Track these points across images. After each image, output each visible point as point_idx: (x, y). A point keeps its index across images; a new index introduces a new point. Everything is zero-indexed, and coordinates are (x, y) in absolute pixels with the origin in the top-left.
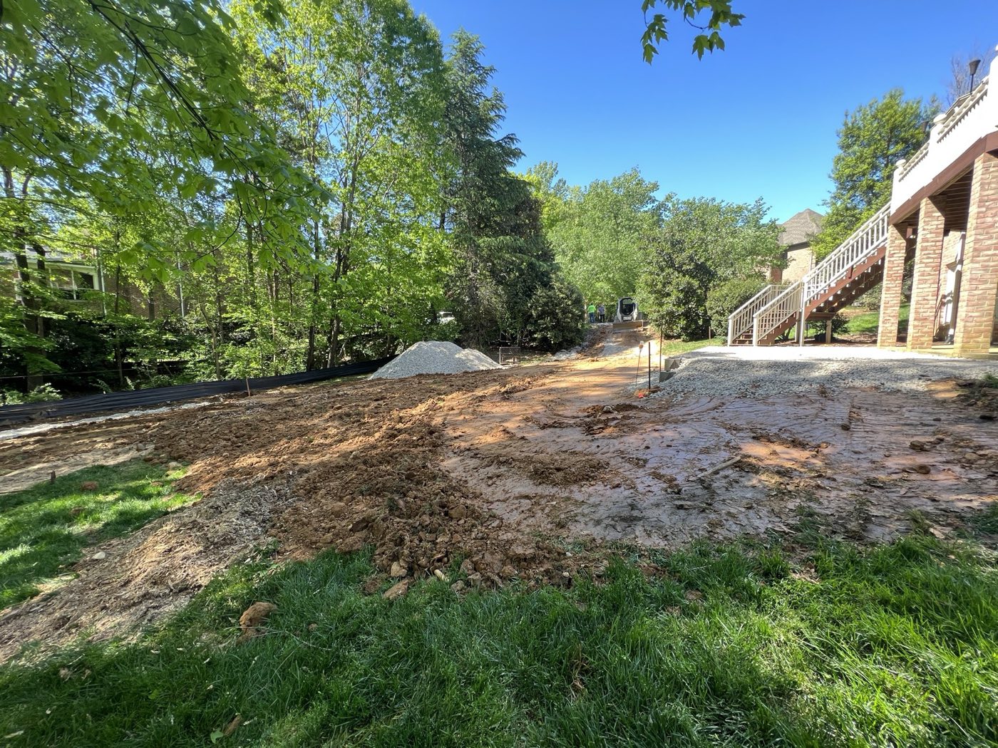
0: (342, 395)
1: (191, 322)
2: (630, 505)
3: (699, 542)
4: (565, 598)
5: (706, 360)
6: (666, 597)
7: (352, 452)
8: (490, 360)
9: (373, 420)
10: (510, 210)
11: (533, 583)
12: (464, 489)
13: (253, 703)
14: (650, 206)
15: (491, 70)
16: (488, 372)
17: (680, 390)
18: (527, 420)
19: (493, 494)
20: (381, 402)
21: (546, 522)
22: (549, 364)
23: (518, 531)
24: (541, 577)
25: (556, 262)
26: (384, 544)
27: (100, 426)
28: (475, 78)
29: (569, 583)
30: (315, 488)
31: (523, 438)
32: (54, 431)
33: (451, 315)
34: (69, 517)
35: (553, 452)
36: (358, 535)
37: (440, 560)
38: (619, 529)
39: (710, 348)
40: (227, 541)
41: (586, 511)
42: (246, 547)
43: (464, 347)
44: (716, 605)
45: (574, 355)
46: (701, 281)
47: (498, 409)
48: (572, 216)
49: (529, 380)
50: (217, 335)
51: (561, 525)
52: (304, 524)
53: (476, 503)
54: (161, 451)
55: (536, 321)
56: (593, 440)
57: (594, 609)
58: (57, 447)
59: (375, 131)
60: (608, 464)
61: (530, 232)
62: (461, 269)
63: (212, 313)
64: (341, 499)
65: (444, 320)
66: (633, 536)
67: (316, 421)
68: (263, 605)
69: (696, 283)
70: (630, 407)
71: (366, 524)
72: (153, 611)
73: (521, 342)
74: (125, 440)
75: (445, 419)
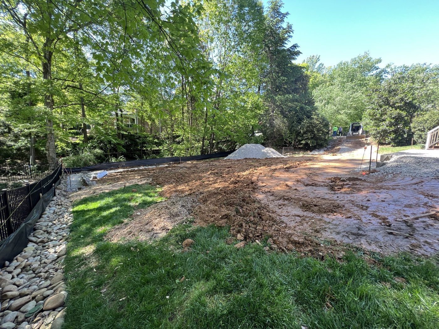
0: (215, 165)
1: (163, 135)
2: (358, 228)
3: (404, 253)
4: (321, 265)
5: (410, 157)
6: (381, 276)
7: (219, 188)
8: (278, 153)
9: (227, 176)
10: (292, 81)
11: (303, 254)
12: (268, 209)
13: (189, 274)
14: (375, 72)
15: (287, 14)
16: (277, 158)
17: (391, 172)
18: (298, 181)
19: (282, 212)
20: (230, 169)
21: (309, 229)
22: (308, 156)
23: (295, 230)
24: (307, 253)
25: (315, 106)
26: (234, 226)
27: (136, 171)
28: (278, 20)
29: (322, 258)
30: (206, 200)
31: (296, 189)
32: (124, 171)
33: (260, 132)
34: (129, 200)
35: (312, 197)
36: (223, 220)
37: (258, 236)
38: (351, 238)
39: (412, 151)
40: (177, 215)
41: (331, 227)
42: (183, 218)
43: (266, 147)
44: (417, 287)
45: (322, 152)
46: (408, 112)
47: (283, 176)
48: (325, 82)
49: (298, 163)
50: (171, 140)
51: (317, 231)
52: (203, 213)
53: (273, 215)
54: (154, 181)
55: (303, 135)
56: (334, 194)
57: (338, 273)
58: (125, 177)
59: (231, 53)
60: (344, 206)
61: (302, 91)
62: (266, 111)
63: (169, 132)
64: (216, 205)
65: (257, 135)
66: (360, 243)
67: (205, 175)
68: (190, 240)
69: (404, 113)
70: (357, 179)
71: (227, 216)
72: (155, 235)
73: (294, 145)
74: (143, 176)
75: (258, 178)
